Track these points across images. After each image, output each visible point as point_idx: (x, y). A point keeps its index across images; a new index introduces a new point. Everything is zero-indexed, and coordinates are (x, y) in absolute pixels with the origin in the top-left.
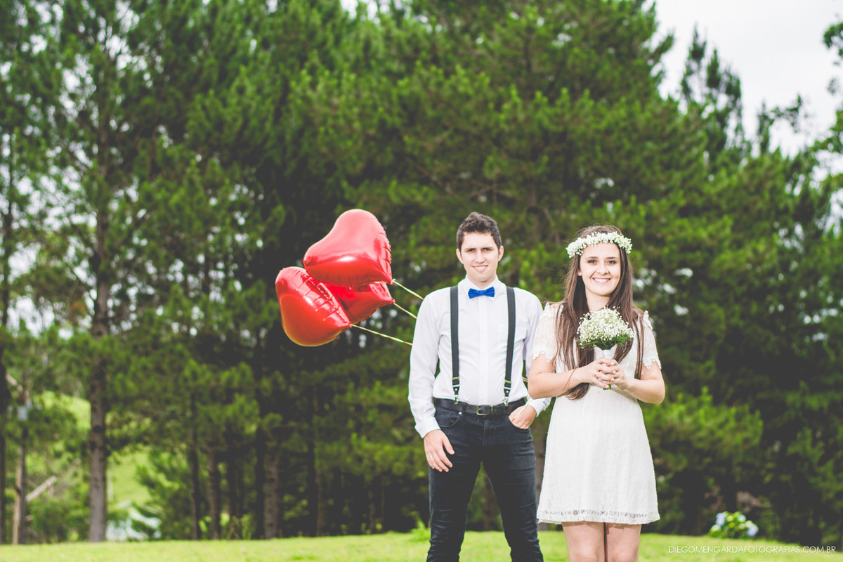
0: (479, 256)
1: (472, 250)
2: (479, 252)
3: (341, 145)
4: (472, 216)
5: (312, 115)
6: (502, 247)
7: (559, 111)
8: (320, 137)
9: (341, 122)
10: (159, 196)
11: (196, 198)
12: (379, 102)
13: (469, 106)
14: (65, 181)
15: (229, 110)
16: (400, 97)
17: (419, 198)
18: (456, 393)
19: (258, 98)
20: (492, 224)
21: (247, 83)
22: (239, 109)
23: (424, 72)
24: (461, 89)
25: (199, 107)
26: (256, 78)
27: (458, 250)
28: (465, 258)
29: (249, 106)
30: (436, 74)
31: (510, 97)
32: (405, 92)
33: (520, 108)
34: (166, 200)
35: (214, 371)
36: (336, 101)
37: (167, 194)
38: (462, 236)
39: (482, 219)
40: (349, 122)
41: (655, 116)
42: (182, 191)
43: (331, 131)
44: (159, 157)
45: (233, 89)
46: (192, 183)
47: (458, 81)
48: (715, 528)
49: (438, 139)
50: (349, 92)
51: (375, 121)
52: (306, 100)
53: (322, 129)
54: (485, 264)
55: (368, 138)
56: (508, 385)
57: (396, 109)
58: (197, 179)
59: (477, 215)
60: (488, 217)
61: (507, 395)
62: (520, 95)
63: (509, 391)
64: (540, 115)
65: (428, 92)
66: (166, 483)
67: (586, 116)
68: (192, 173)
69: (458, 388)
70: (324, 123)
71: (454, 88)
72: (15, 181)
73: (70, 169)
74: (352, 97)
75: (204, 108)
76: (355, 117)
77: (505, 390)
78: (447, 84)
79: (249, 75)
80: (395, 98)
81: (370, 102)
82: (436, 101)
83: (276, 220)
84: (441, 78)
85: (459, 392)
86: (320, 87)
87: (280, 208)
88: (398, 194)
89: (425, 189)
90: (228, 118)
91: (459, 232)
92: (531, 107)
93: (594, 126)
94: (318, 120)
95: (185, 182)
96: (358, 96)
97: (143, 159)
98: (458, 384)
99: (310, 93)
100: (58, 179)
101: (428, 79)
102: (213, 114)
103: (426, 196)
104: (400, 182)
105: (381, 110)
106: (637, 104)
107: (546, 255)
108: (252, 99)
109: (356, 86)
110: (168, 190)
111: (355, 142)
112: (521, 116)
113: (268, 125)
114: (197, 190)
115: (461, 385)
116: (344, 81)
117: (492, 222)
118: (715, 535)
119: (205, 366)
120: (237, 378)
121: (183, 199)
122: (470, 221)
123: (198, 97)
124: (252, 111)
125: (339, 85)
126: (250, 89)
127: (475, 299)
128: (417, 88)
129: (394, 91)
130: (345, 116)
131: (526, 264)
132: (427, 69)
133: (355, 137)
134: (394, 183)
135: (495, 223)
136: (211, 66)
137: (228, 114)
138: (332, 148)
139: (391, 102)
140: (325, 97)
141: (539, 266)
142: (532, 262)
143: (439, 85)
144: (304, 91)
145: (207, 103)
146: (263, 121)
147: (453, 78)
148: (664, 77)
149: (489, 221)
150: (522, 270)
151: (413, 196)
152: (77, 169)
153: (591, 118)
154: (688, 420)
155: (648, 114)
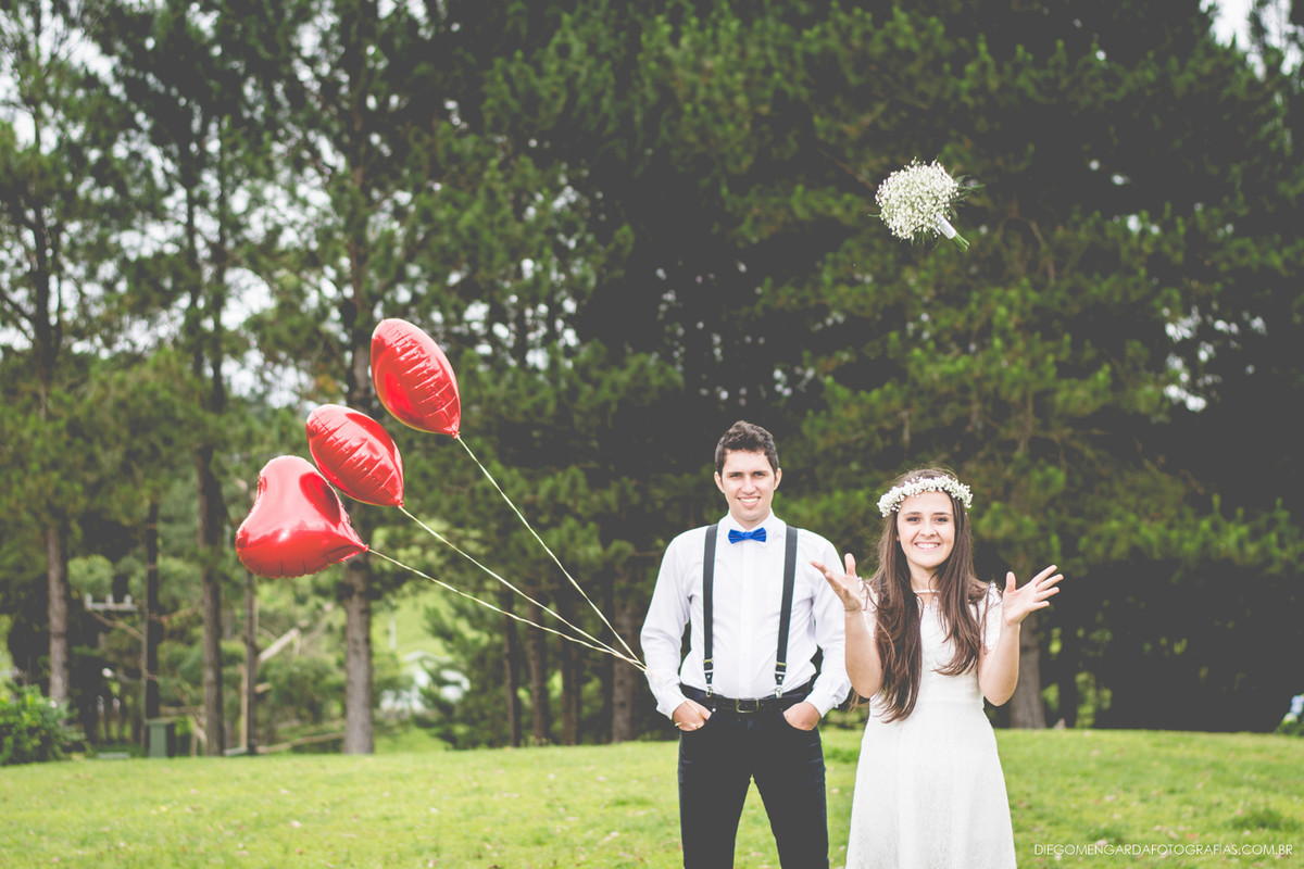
0: (748, 485)
1: (737, 475)
2: (748, 477)
3: (719, 132)
4: (738, 427)
5: (673, 84)
6: (779, 469)
7: (1051, 73)
8: (685, 119)
9: (718, 96)
10: (441, 215)
11: (497, 218)
12: (774, 62)
13: (914, 69)
14: (302, 190)
15: (547, 81)
16: (807, 56)
17: (837, 211)
18: (709, 681)
19: (591, 61)
20: (766, 439)
21: (572, 39)
22: (561, 79)
23: (842, 17)
24: (900, 43)
25: (500, 78)
26: (585, 29)
27: (716, 473)
28: (728, 486)
29: (577, 74)
30: (862, 19)
31: (976, 53)
32: (815, 48)
33: (991, 69)
34: (453, 221)
35: (530, 478)
36: (709, 63)
37: (455, 212)
38: (723, 454)
39: (753, 432)
40: (730, 95)
41: (1201, 78)
42: (478, 208)
43: (702, 109)
44: (441, 155)
45: (551, 50)
46: (491, 194)
47: (896, 31)
48: (1289, 718)
49: (867, 119)
50: (730, 49)
51: (769, 93)
52: (664, 62)
53: (688, 108)
54: (756, 495)
55: (758, 120)
56: (781, 668)
57: (801, 74)
58: (499, 187)
59: (746, 425)
60: (760, 428)
61: (779, 683)
62: (990, 51)
63: (783, 676)
64: (1022, 81)
65: (850, 47)
66: (471, 634)
67: (1093, 80)
68: (493, 179)
69: (711, 674)
70: (691, 96)
71: (889, 41)
72: (228, 192)
73: (310, 172)
74: (734, 56)
75: (508, 78)
76: (738, 88)
77: (777, 676)
78: (879, 35)
79: (574, 27)
80: (798, 57)
81: (761, 64)
82: (862, 61)
83: (620, 247)
84: (870, 27)
85: (713, 680)
86: (685, 41)
87: (626, 229)
88: (805, 205)
89: (848, 197)
90: (545, 94)
91: (719, 448)
92: (1008, 68)
93: (1106, 96)
94: (681, 93)
95: (481, 192)
96: (743, 54)
97: (417, 157)
98: (711, 668)
99: (669, 51)
100: (291, 190)
101: (850, 28)
102: (521, 87)
103: (848, 207)
104: (809, 187)
105: (777, 76)
106: (1174, 62)
107: (1033, 296)
108: (580, 63)
109: (740, 39)
110: (456, 205)
111: (740, 126)
112: (993, 84)
113: (606, 103)
114: (499, 206)
115: (714, 670)
116: (721, 33)
117: (766, 436)
118: (1288, 731)
119: (515, 472)
120: (565, 485)
121: (479, 218)
122: (735, 434)
123: (499, 62)
124: (582, 80)
125: (715, 38)
126: (577, 47)
127: (739, 544)
128: (833, 42)
129: (798, 46)
130: (723, 87)
131: (1002, 311)
132: (849, 12)
133: (739, 117)
134: (800, 189)
135: (770, 436)
136: (518, 13)
137: (544, 87)
138: (704, 135)
139: (793, 63)
140: (691, 57)
141: (1022, 314)
142: (1010, 307)
143: (867, 37)
144: (660, 49)
145: (513, 70)
146: (597, 97)
147: (889, 25)
148: (1219, 15)
149: (761, 434)
150: (996, 321)
151: (829, 208)
152: (321, 173)
153: (1101, 84)
154: (1252, 549)
155: (1190, 76)
